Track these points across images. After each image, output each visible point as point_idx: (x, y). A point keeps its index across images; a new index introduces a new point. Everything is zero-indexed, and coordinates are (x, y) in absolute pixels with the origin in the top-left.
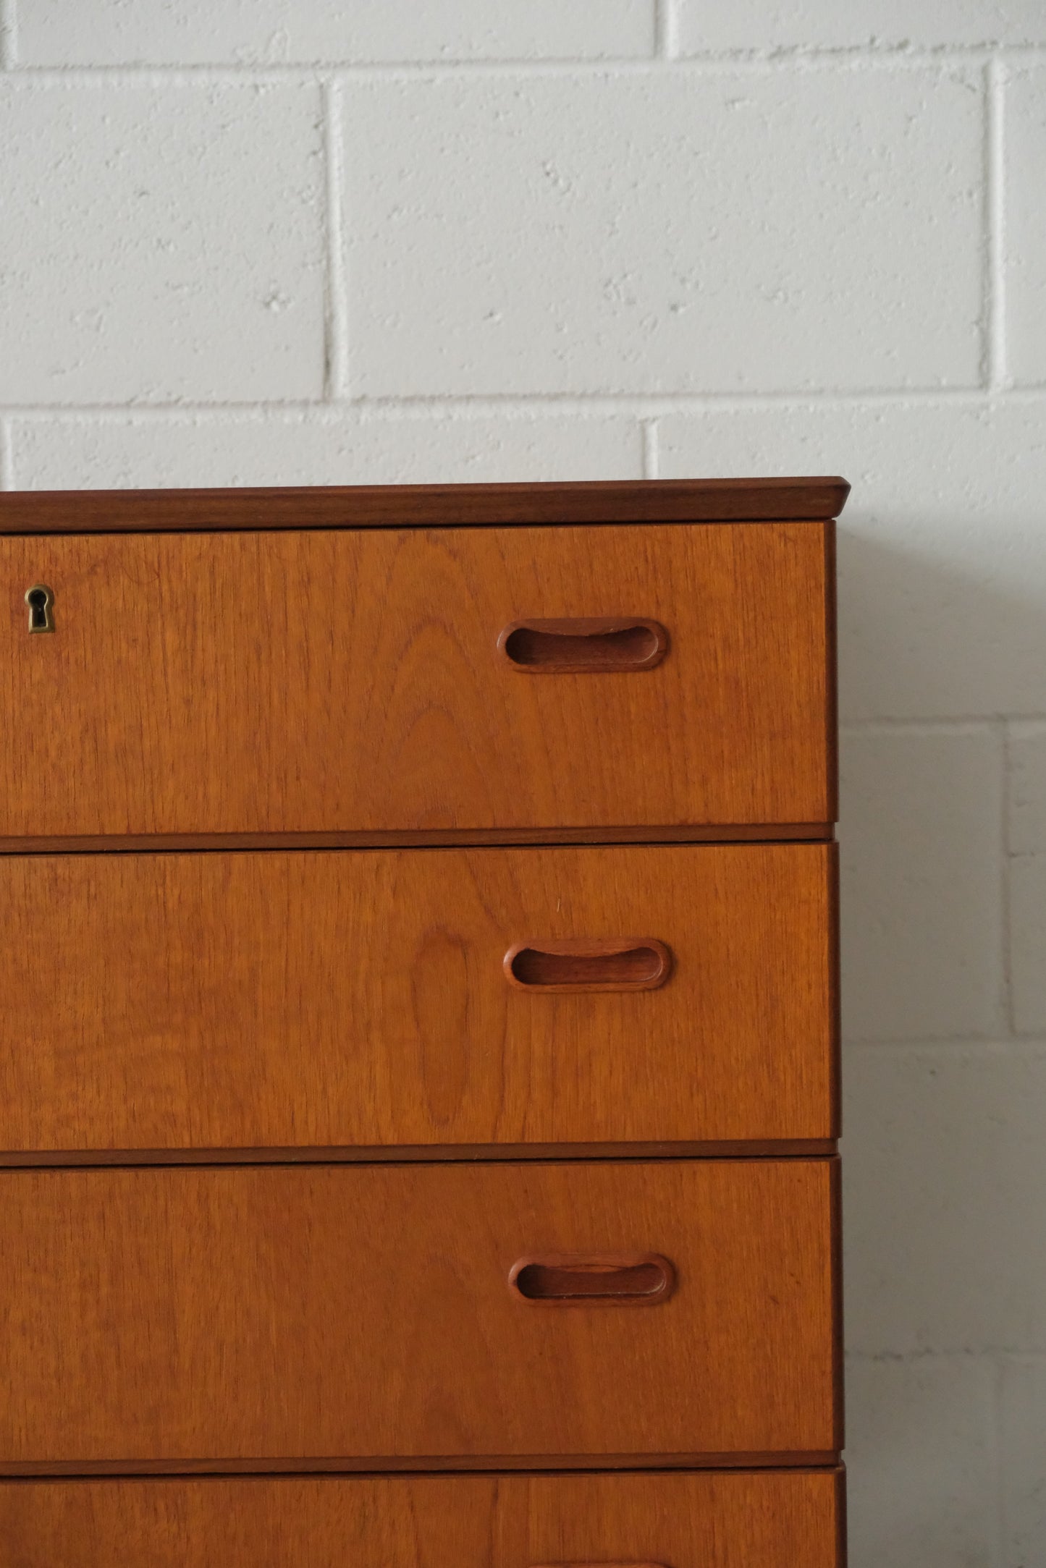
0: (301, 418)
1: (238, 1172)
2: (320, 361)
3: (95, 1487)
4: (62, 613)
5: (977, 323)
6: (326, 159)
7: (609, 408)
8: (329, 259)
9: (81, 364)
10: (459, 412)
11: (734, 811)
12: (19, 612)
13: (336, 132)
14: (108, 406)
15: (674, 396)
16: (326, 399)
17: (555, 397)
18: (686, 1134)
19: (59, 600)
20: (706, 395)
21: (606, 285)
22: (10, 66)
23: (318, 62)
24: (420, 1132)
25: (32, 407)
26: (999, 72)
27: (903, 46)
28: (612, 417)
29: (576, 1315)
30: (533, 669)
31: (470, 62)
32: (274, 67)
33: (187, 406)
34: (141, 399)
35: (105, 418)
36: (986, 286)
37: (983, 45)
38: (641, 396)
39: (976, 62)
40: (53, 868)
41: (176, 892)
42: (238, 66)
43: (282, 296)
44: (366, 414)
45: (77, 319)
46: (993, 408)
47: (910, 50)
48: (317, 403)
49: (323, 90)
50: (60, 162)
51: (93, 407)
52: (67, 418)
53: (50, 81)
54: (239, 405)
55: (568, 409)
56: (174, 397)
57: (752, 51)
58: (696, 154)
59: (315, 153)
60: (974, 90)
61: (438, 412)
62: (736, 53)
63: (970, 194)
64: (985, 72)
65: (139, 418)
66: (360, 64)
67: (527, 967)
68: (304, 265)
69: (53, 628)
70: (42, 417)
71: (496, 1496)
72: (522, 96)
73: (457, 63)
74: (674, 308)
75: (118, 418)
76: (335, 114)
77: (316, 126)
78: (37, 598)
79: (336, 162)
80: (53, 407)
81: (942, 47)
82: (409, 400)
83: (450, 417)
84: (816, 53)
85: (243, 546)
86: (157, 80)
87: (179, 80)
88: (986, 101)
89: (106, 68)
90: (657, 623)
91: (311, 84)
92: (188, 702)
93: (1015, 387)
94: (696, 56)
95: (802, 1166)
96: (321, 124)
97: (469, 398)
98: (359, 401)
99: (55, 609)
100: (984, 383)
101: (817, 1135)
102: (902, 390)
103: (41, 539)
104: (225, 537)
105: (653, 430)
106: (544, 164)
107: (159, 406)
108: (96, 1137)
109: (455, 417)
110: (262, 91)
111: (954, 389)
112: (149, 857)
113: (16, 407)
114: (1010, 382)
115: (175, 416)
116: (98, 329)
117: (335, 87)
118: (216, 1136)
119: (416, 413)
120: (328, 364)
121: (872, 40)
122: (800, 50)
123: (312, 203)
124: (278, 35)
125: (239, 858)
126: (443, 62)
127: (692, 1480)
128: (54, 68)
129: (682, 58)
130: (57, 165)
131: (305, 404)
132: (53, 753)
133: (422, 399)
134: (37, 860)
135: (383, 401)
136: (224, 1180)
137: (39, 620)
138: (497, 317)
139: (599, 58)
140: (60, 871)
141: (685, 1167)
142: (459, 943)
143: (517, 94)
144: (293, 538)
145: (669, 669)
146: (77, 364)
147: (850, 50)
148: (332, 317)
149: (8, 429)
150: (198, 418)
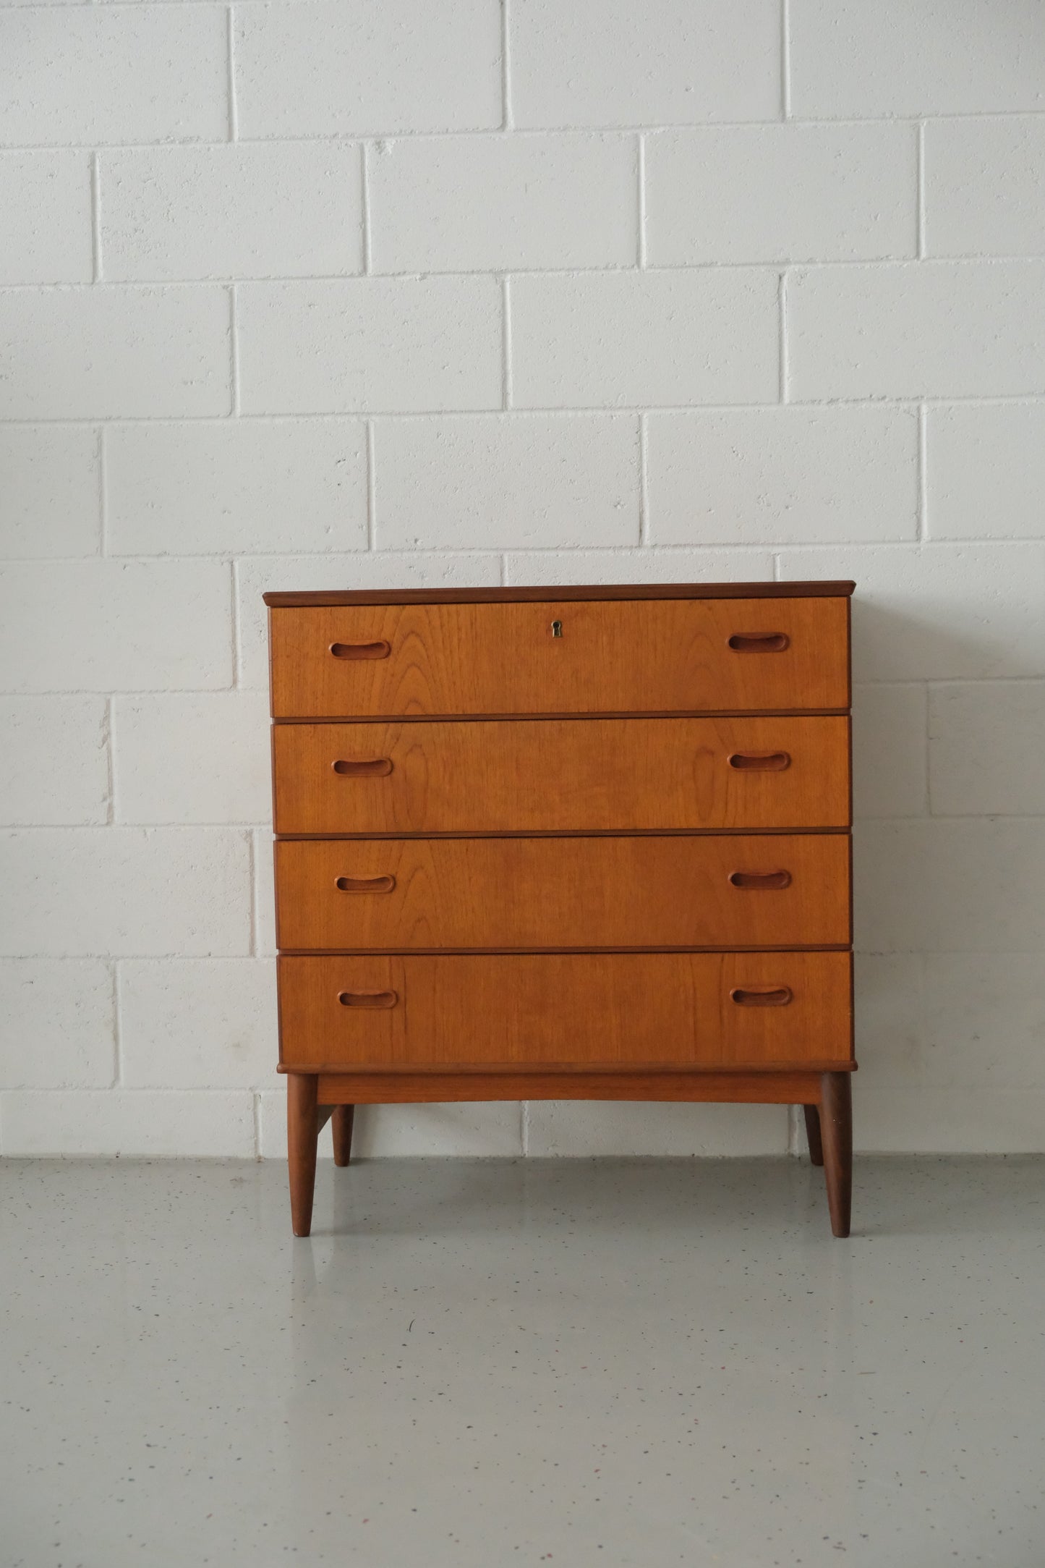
0: (629, 553)
1: (627, 839)
2: (638, 530)
4: (565, 629)
5: (915, 514)
6: (641, 446)
7: (759, 549)
8: (642, 487)
9: (537, 531)
10: (696, 551)
11: (812, 704)
12: (549, 630)
13: (645, 434)
14: (548, 549)
15: (787, 544)
16: (640, 546)
17: (737, 545)
18: (795, 824)
19: (564, 626)
20: (800, 544)
21: (759, 498)
22: (509, 408)
23: (638, 406)
24: (695, 823)
25: (517, 549)
26: (924, 409)
27: (884, 398)
28: (761, 553)
29: (753, 894)
30: (738, 651)
31: (702, 406)
32: (620, 408)
33: (582, 549)
34: (562, 546)
35: (547, 554)
36: (919, 498)
37: (918, 397)
38: (773, 544)
39: (915, 404)
40: (560, 725)
41: (606, 733)
42: (604, 408)
43: (622, 503)
44: (657, 552)
45: (536, 513)
46: (922, 549)
47: (887, 400)
48: (636, 547)
49: (640, 417)
51: (542, 549)
52: (531, 554)
53: (526, 415)
54: (603, 548)
55: (742, 549)
56: (576, 545)
57: (820, 400)
58: (797, 443)
59: (636, 443)
60: (914, 417)
61: (687, 551)
62: (813, 402)
63: (912, 460)
64: (919, 409)
65: (561, 554)
66: (656, 407)
67: (737, 762)
68: (632, 490)
69: (562, 636)
70: (521, 553)
71: (722, 960)
72: (724, 420)
73: (696, 406)
74: (787, 507)
75: (553, 554)
76: (645, 427)
77: (637, 433)
78: (556, 625)
79: (645, 447)
80: (526, 549)
81: (900, 399)
82: (675, 546)
83: (692, 554)
84: (847, 401)
85: (632, 606)
86: (571, 414)
87: (580, 414)
88: (919, 420)
89: (549, 409)
90: (784, 634)
91: (635, 415)
92: (611, 663)
93: (932, 541)
94: (797, 403)
95: (837, 837)
96: (639, 432)
97: (700, 545)
98: (654, 546)
99: (563, 629)
100: (918, 539)
101: (843, 825)
102: (884, 542)
103: (558, 603)
104: (625, 602)
105: (778, 558)
106: (732, 448)
107: (570, 548)
108: (575, 825)
109: (695, 553)
110: (614, 418)
111: (905, 541)
112: (596, 721)
113: (509, 549)
114: (930, 538)
115: (576, 553)
116: (545, 517)
117: (645, 417)
118: (619, 824)
119: (677, 551)
120: (641, 531)
121: (871, 396)
122: (840, 400)
123: (635, 464)
124: (621, 395)
125: (629, 721)
126: (690, 406)
127: (796, 954)
128: (528, 409)
129: (791, 404)
131: (631, 547)
132: (561, 682)
133: (681, 546)
134: (555, 722)
135: (664, 546)
136: (622, 841)
137: (557, 633)
138: (712, 511)
139: (756, 404)
140: (563, 725)
141: (794, 837)
142: (712, 753)
143: (721, 419)
144: (650, 603)
145: (789, 651)
147: (862, 400)
148: (643, 511)
149: (506, 559)
150: (586, 554)
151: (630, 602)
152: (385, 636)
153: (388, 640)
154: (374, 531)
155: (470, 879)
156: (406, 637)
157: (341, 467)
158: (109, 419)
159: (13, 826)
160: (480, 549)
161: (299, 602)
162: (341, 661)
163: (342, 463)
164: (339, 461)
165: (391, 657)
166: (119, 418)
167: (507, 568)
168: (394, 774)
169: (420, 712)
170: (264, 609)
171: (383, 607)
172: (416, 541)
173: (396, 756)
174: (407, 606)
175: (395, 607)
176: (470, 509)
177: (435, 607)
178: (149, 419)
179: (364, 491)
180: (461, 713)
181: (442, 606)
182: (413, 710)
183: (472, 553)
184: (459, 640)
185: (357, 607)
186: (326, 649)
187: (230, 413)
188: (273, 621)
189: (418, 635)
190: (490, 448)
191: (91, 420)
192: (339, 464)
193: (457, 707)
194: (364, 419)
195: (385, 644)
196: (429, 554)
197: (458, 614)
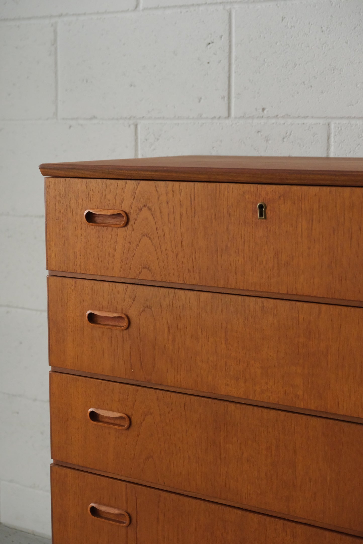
1: (319, 419)
3: (268, 518)
4: (269, 213)
9: (359, 102)
12: (255, 212)
19: (268, 208)
25: (342, 118)
40: (263, 303)
41: (303, 316)
45: (358, 85)
50: (356, 27)
69: (265, 218)
70: (345, 122)
78: (261, 207)
80: (348, 118)
85: (330, 191)
92: (309, 248)
99: (267, 211)
103: (263, 186)
112: (294, 302)
113: (336, 118)
118: (312, 405)
125: (324, 307)
130: (355, 28)
132: (264, 262)
134: (259, 299)
136: (314, 421)
137: (261, 215)
140: (265, 304)
144: (348, 190)
146: (358, 102)
149: (332, 126)
151: (328, 188)
152: (126, 207)
153: (127, 211)
154: (233, 100)
155: (187, 431)
156: (140, 210)
157: (210, 48)
158: (61, 15)
159: (8, 306)
160: (312, 117)
161: (62, 173)
162: (93, 227)
163: (211, 45)
164: (209, 44)
165: (129, 226)
166: (67, 15)
167: (332, 135)
168: (131, 329)
169: (150, 278)
170: (42, 178)
171: (124, 181)
172: (263, 109)
173: (133, 314)
174: (142, 182)
175: (133, 181)
176: (305, 83)
177: (163, 183)
178: (85, 14)
179: (227, 68)
180: (182, 282)
181: (168, 182)
182: (145, 276)
183: (306, 121)
184: (181, 215)
185: (105, 180)
186: (82, 215)
187: (136, 8)
188: (47, 187)
189: (149, 209)
190: (323, 28)
191: (51, 17)
192: (209, 46)
193: (179, 277)
194: (228, 7)
195: (124, 214)
196: (273, 121)
197: (181, 191)
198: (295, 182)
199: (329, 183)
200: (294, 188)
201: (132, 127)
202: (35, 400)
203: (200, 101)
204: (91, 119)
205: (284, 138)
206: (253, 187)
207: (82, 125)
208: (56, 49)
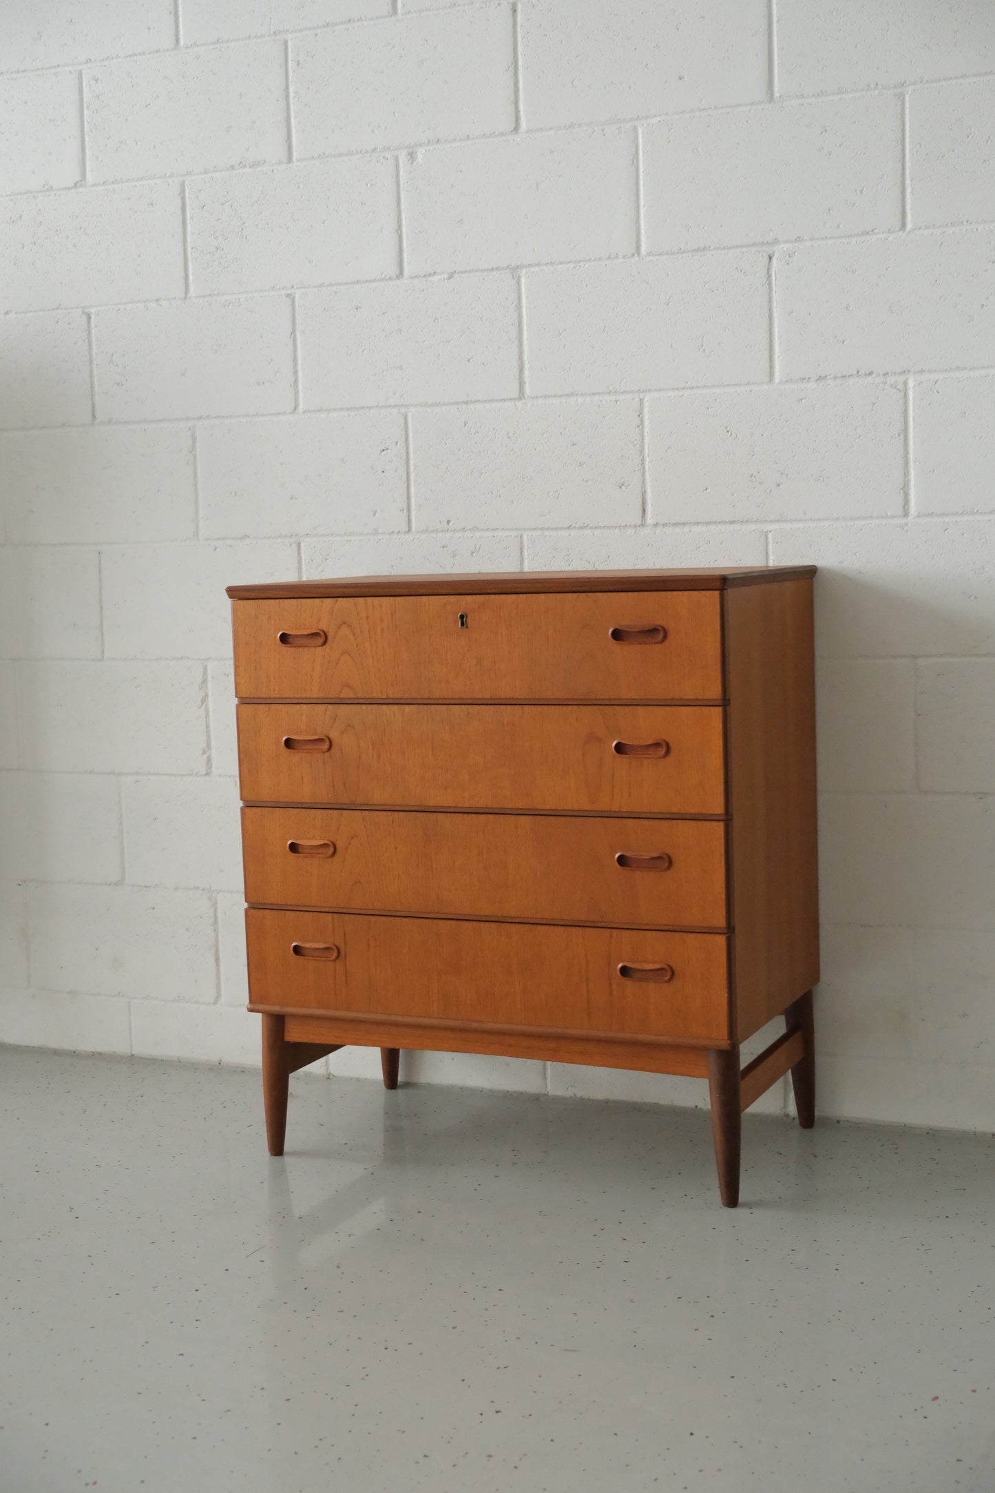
0: (633, 532)
1: (527, 817)
2: (641, 510)
3: (482, 924)
4: (470, 621)
5: (902, 489)
6: (643, 428)
7: (753, 527)
8: (644, 468)
9: (552, 512)
10: (696, 529)
11: (690, 695)
12: (457, 622)
13: (646, 417)
14: (562, 528)
15: (779, 521)
16: (643, 525)
17: (732, 522)
18: (675, 810)
19: (469, 618)
20: (791, 521)
21: (751, 476)
22: (526, 396)
23: (639, 390)
24: (586, 806)
25: (534, 529)
26: (911, 383)
27: (871, 373)
28: (754, 531)
29: (638, 874)
30: (621, 642)
31: (698, 387)
32: (624, 392)
33: (591, 528)
34: (574, 525)
35: (561, 533)
36: (906, 473)
37: (904, 372)
38: (766, 521)
39: (902, 379)
40: (468, 709)
41: (507, 719)
42: (610, 393)
43: (626, 484)
44: (658, 530)
45: (550, 494)
46: (909, 524)
47: (874, 375)
48: (639, 526)
49: (641, 401)
50: (544, 433)
51: (556, 529)
52: (547, 533)
53: (541, 401)
54: (611, 527)
55: (737, 527)
56: (586, 525)
57: (809, 378)
58: (787, 422)
59: (638, 426)
60: (900, 391)
61: (686, 529)
62: (803, 379)
63: (899, 435)
64: (905, 383)
65: (573, 533)
66: (656, 390)
67: (620, 748)
68: (635, 471)
69: (467, 627)
70: (538, 533)
71: (611, 936)
72: (718, 400)
73: (693, 388)
74: (778, 485)
75: (565, 533)
76: (646, 410)
77: (639, 416)
78: (462, 617)
79: (646, 430)
80: (541, 529)
81: (887, 373)
82: (675, 525)
83: (691, 531)
84: (835, 378)
85: (527, 599)
86: (580, 399)
87: (588, 399)
88: (906, 395)
89: (561, 396)
90: (662, 627)
91: (637, 399)
92: (510, 653)
93: (918, 516)
94: (787, 381)
95: (715, 823)
96: (640, 415)
97: (698, 523)
98: (656, 525)
99: (467, 620)
100: (906, 514)
101: (719, 813)
102: (871, 517)
103: (463, 596)
105: (770, 535)
106: (726, 428)
107: (580, 528)
108: (481, 803)
109: (693, 531)
110: (618, 402)
111: (893, 517)
112: (498, 706)
113: (527, 529)
114: (916, 514)
115: (586, 532)
116: (558, 499)
117: (646, 400)
118: (520, 804)
119: (678, 530)
120: (644, 510)
121: (858, 372)
122: (828, 377)
123: (637, 446)
124: (625, 380)
125: (526, 707)
126: (687, 388)
127: (677, 935)
128: (542, 397)
129: (781, 382)
130: (543, 435)
131: (635, 526)
132: (467, 670)
133: (680, 524)
134: (463, 707)
135: (665, 525)
136: (522, 820)
137: (462, 624)
138: (708, 491)
139: (748, 384)
140: (470, 711)
141: (674, 822)
142: (599, 740)
143: (716, 400)
146: (550, 512)
147: (849, 376)
148: (645, 492)
149: (525, 538)
150: (595, 533)
151: (525, 596)
152: (323, 626)
153: (325, 630)
154: (413, 513)
155: (396, 848)
156: (339, 627)
157: (384, 456)
158: (200, 418)
159: (137, 773)
160: (503, 529)
161: (253, 595)
162: (288, 648)
163: (385, 452)
164: (383, 450)
165: (327, 645)
166: (208, 417)
167: (526, 548)
168: (333, 751)
169: (352, 695)
170: (227, 602)
171: (320, 599)
172: (448, 522)
173: (334, 735)
174: (340, 599)
175: (330, 599)
176: (494, 492)
177: (361, 600)
178: (231, 417)
179: (405, 476)
180: (385, 697)
181: (367, 598)
182: (347, 694)
183: (496, 533)
184: (382, 630)
185: (299, 600)
186: (276, 637)
187: (295, 410)
188: (235, 611)
189: (349, 626)
190: (510, 434)
191: (187, 419)
192: (383, 454)
193: (381, 692)
194: (403, 410)
195: (322, 633)
196: (460, 534)
197: (381, 606)
198: (494, 591)
199: (525, 590)
200: (493, 597)
201: (295, 547)
202: (177, 889)
203: (375, 515)
204: (242, 538)
205: (472, 553)
206: (453, 599)
207: (231, 546)
208: (195, 457)
